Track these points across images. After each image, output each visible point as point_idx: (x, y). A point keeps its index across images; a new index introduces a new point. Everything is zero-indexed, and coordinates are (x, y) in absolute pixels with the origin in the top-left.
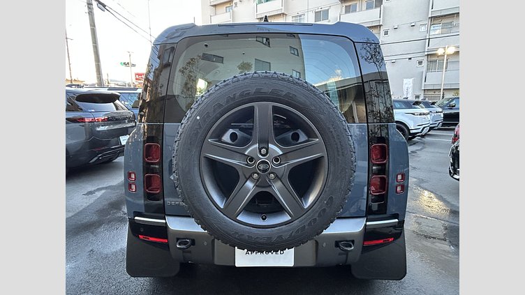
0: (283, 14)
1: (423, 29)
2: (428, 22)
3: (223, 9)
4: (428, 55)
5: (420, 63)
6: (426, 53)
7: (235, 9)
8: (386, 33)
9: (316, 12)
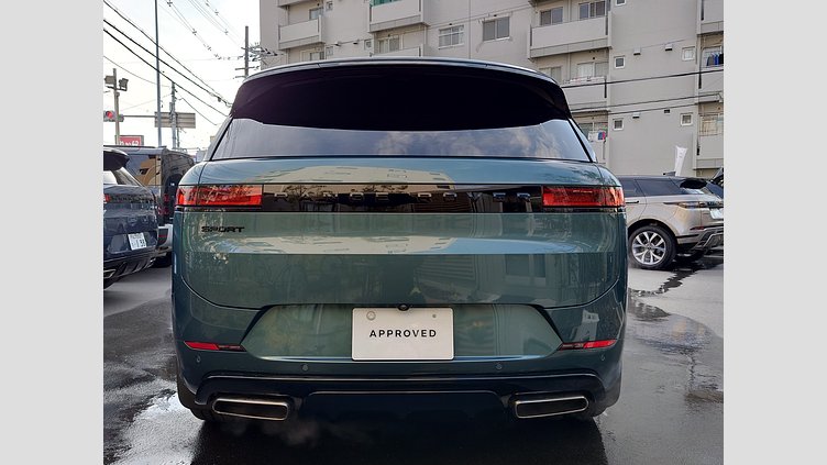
0: (422, 24)
1: (689, 56)
2: (694, 42)
3: (304, 12)
4: (700, 103)
5: (686, 118)
6: (696, 100)
7: (329, 14)
8: (620, 62)
9: (484, 23)
